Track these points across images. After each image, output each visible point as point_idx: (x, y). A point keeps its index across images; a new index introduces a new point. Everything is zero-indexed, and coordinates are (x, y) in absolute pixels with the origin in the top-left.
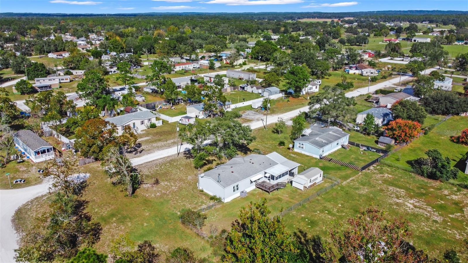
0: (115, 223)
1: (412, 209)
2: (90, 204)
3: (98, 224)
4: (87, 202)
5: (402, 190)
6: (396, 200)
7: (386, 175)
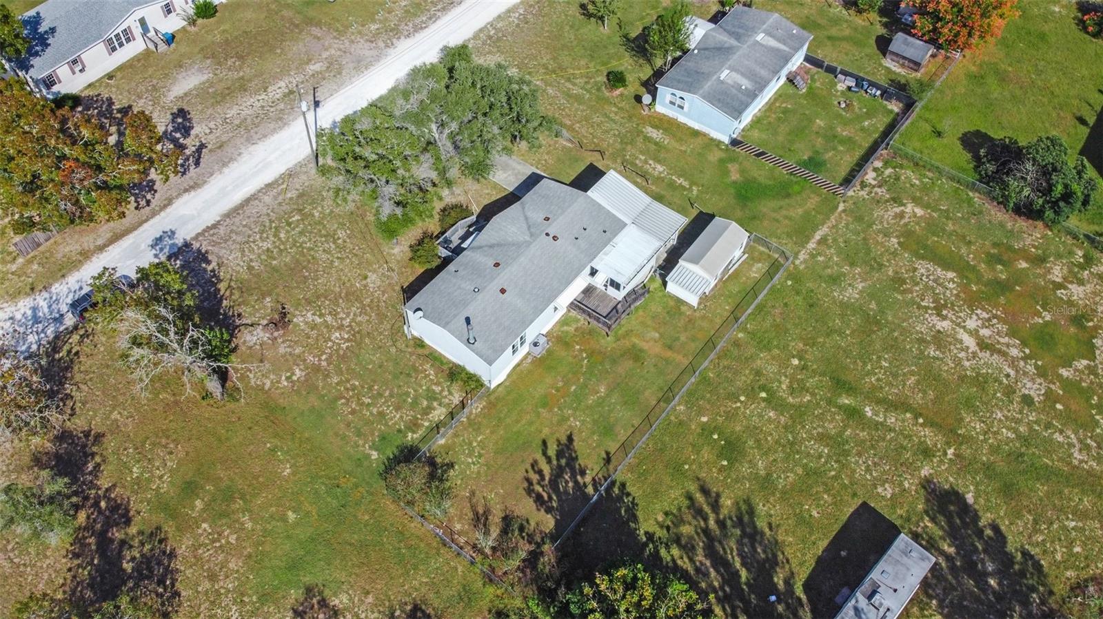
0: (204, 521)
1: (974, 355)
2: (110, 444)
3: (156, 535)
4: (99, 437)
5: (951, 275)
6: (935, 319)
7: (909, 208)
